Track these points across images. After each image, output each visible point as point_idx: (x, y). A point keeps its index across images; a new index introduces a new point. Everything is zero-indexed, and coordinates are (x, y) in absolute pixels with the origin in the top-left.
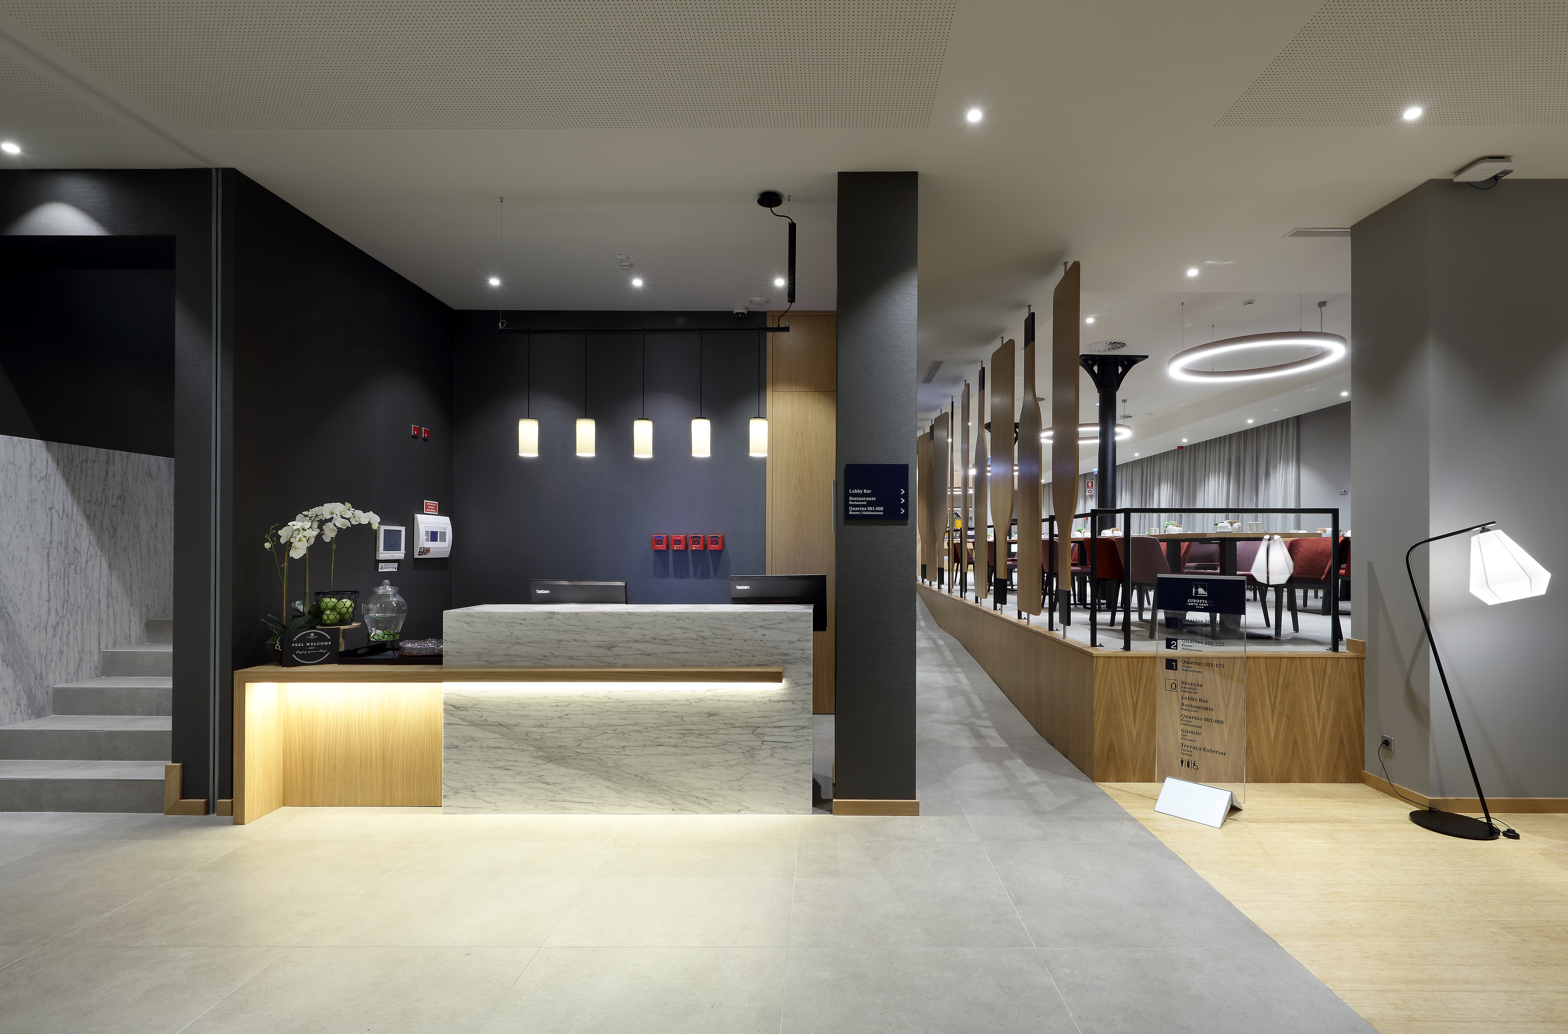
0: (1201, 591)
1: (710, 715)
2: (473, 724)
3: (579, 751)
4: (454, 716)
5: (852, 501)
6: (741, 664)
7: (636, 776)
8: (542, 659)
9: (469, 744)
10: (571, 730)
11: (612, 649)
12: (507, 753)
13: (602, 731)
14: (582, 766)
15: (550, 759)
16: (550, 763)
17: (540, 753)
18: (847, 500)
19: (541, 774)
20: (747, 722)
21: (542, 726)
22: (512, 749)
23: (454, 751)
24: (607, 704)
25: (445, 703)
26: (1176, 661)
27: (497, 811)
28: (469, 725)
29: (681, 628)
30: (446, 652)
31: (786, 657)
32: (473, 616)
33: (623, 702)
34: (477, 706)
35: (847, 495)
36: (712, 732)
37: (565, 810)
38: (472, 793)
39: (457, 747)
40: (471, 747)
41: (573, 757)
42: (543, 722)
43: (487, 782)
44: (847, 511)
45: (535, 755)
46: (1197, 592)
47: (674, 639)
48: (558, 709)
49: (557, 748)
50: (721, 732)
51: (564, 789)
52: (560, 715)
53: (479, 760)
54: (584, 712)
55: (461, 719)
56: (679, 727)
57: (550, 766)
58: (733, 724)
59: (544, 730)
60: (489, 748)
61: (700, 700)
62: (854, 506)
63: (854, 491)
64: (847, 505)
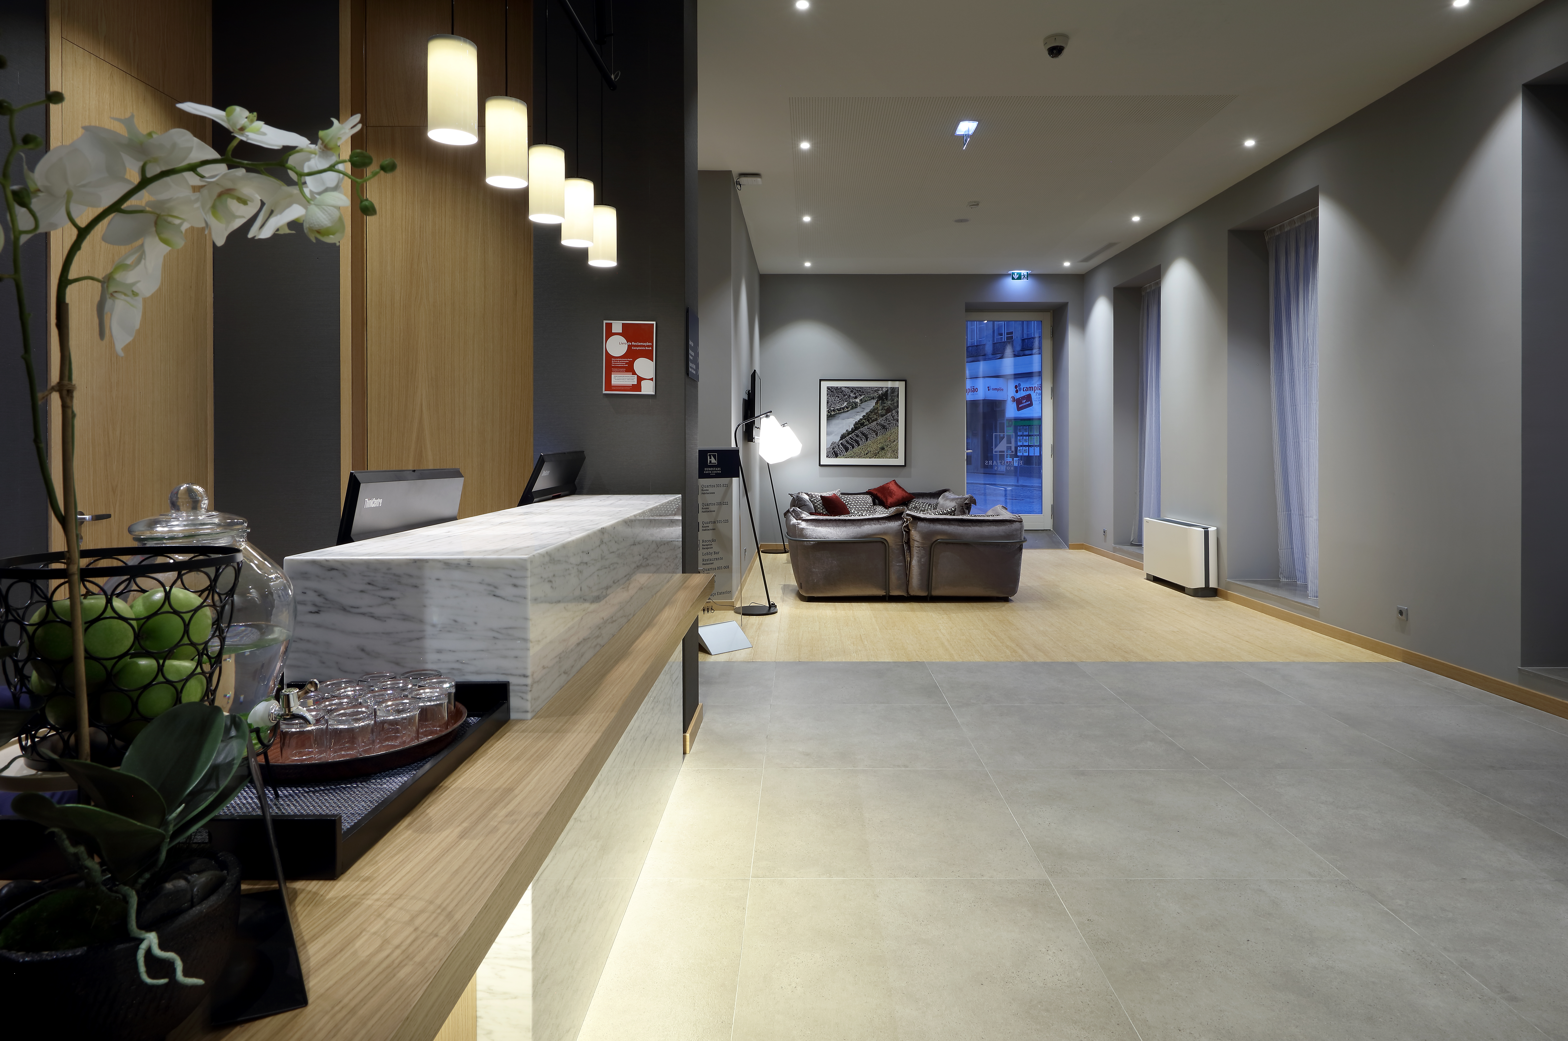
0: (713, 461)
18: (687, 354)
44: (687, 366)
46: (710, 462)
62: (691, 361)
63: (690, 343)
64: (687, 360)
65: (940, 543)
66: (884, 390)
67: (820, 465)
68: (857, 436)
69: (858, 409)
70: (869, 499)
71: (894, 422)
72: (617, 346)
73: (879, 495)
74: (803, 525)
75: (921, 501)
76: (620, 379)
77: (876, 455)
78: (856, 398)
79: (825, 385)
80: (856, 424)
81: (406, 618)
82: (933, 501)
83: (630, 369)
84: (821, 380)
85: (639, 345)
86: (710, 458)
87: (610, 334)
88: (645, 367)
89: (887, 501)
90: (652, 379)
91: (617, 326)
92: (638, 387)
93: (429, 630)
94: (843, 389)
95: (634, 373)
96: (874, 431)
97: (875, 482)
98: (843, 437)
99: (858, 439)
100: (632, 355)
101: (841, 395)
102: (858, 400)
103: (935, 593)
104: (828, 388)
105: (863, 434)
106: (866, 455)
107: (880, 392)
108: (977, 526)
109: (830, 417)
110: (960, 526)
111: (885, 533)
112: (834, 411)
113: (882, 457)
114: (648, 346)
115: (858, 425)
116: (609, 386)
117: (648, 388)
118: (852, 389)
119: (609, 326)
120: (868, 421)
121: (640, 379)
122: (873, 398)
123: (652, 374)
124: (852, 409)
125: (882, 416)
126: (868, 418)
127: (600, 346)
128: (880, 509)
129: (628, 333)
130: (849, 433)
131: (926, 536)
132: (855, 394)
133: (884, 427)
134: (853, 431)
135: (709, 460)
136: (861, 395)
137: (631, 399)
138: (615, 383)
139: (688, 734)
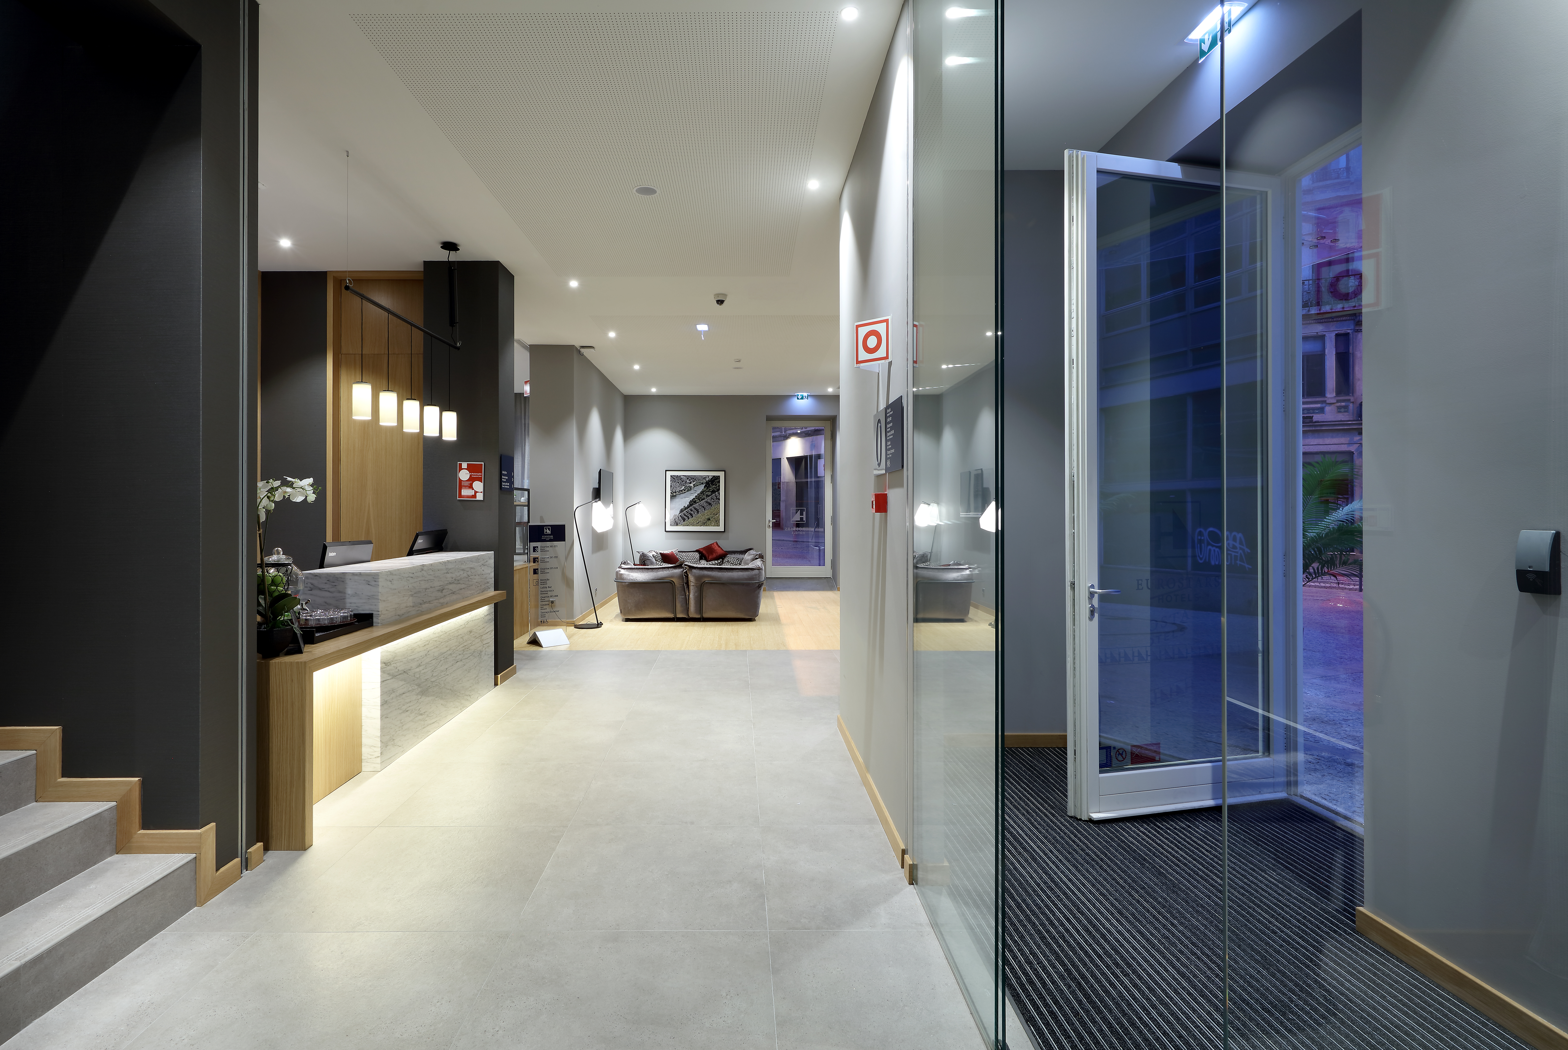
0: (548, 531)
1: (471, 632)
2: (395, 676)
4: (385, 673)
5: (503, 479)
7: (450, 690)
9: (392, 696)
10: (430, 664)
12: (407, 698)
13: (440, 660)
14: (433, 692)
15: (424, 692)
16: (423, 697)
17: (419, 690)
18: (501, 478)
19: (418, 708)
20: (478, 635)
21: (420, 665)
22: (409, 691)
23: (385, 707)
24: (442, 637)
25: (381, 662)
26: (536, 569)
27: (405, 752)
29: (462, 571)
30: (382, 613)
31: (488, 588)
33: (446, 633)
34: (395, 659)
35: (501, 474)
36: (470, 645)
37: (428, 734)
38: (394, 741)
39: (386, 702)
40: (392, 699)
41: (430, 687)
42: (420, 662)
43: (399, 728)
44: (501, 485)
45: (417, 692)
46: (546, 532)
47: (460, 580)
48: (425, 648)
49: (425, 682)
50: (473, 643)
51: (427, 717)
52: (426, 653)
53: (396, 710)
54: (434, 647)
55: (388, 674)
57: (423, 699)
59: (421, 668)
60: (400, 696)
62: (504, 482)
63: (504, 472)
64: (501, 481)
65: (707, 583)
66: (710, 477)
67: (666, 531)
68: (691, 510)
69: (692, 491)
70: (697, 555)
71: (717, 500)
72: (464, 475)
73: (704, 552)
74: (622, 571)
75: (733, 556)
76: (466, 492)
77: (704, 524)
78: (690, 483)
79: (669, 474)
80: (691, 501)
81: (340, 592)
82: (741, 556)
83: (471, 487)
84: (666, 471)
85: (475, 475)
86: (546, 530)
87: (461, 469)
88: (478, 486)
89: (709, 557)
90: (482, 492)
91: (464, 465)
92: (475, 496)
93: (347, 596)
94: (682, 477)
95: (473, 489)
96: (703, 507)
97: (701, 544)
98: (682, 511)
99: (692, 513)
100: (472, 480)
101: (680, 481)
102: (692, 485)
103: (705, 615)
104: (671, 476)
105: (695, 509)
106: (697, 524)
107: (707, 479)
108: (730, 572)
109: (673, 497)
110: (719, 572)
111: (672, 577)
112: (675, 492)
113: (709, 525)
114: (480, 475)
115: (692, 502)
116: (460, 496)
117: (480, 497)
118: (688, 477)
119: (461, 465)
120: (699, 499)
121: (476, 492)
122: (703, 484)
123: (482, 490)
124: (688, 491)
125: (709, 496)
126: (699, 498)
127: (456, 475)
128: (703, 562)
129: (470, 468)
130: (686, 508)
131: (698, 578)
132: (690, 480)
133: (710, 504)
134: (688, 507)
135: (545, 531)
136: (694, 482)
137: (471, 502)
138: (463, 493)
139: (499, 676)
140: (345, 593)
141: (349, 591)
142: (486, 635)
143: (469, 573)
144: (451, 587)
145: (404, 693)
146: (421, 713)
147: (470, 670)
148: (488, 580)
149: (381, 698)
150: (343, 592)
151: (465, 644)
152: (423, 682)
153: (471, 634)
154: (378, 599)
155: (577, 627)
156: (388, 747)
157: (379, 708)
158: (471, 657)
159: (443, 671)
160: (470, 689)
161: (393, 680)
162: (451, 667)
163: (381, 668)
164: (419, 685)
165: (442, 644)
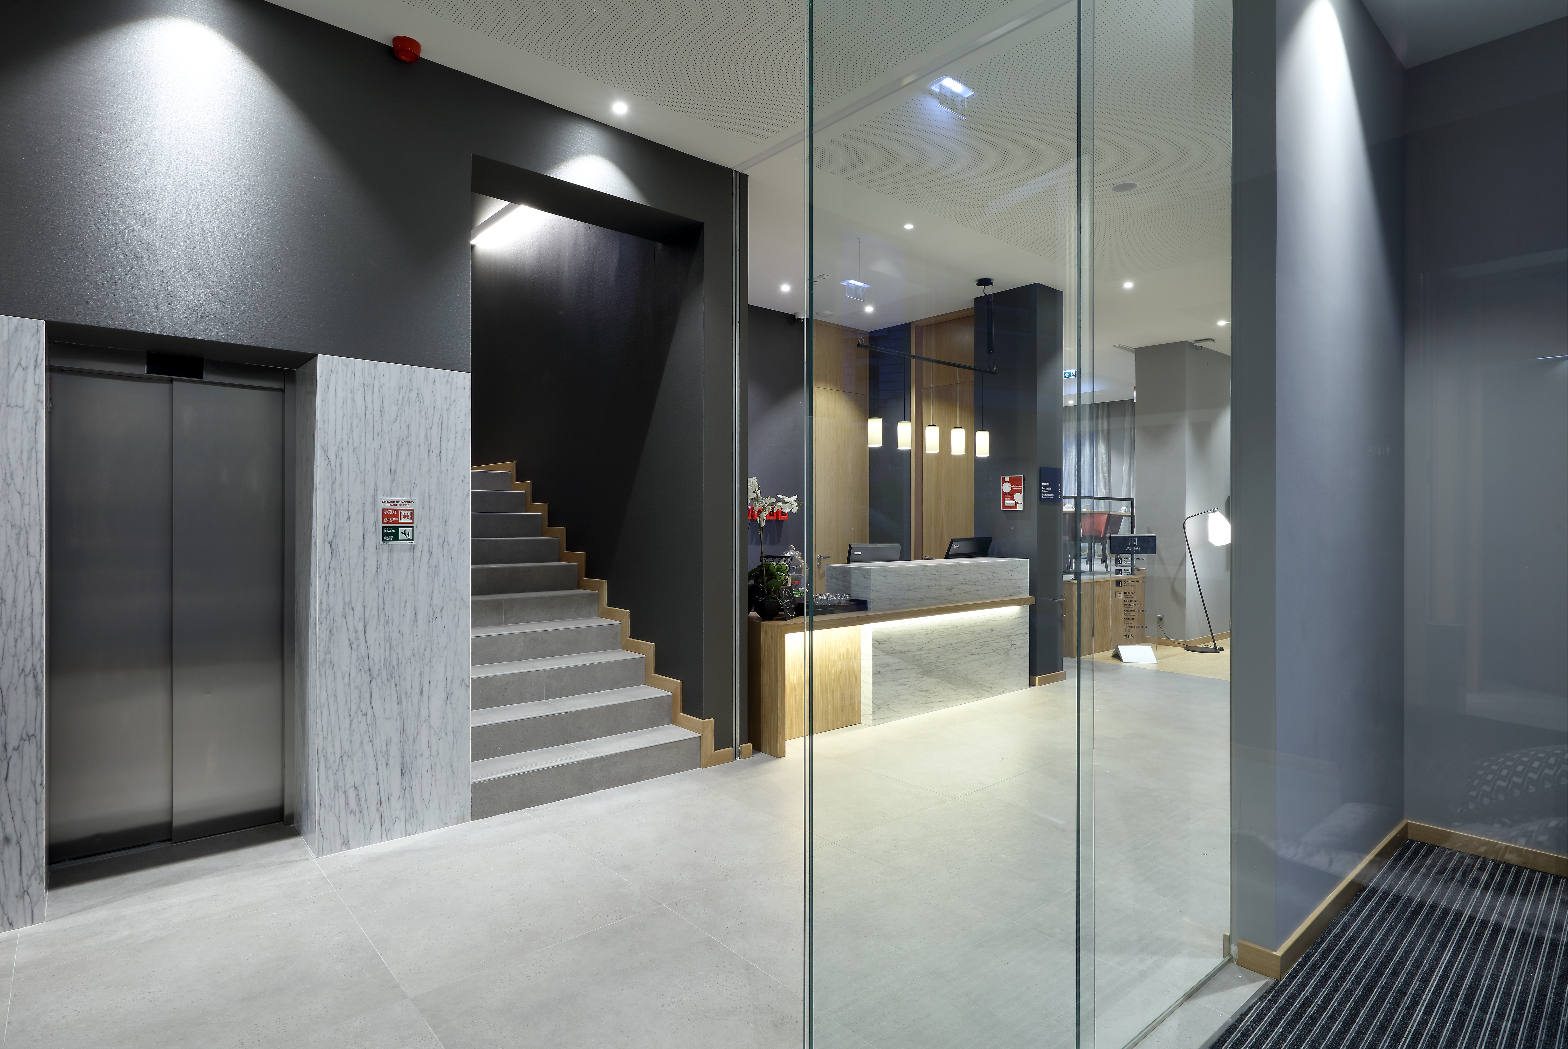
1: (992, 630)
2: (888, 654)
3: (938, 665)
4: (878, 649)
5: (1044, 490)
6: (1003, 595)
7: (962, 678)
8: (920, 601)
9: (886, 669)
10: (934, 650)
11: (952, 590)
12: (904, 673)
13: (948, 649)
14: (939, 675)
15: (926, 673)
16: (925, 676)
17: (920, 670)
18: (1041, 490)
19: (920, 684)
20: (1006, 634)
21: (921, 650)
22: (907, 669)
23: (878, 676)
24: (950, 629)
25: (873, 640)
26: (1121, 581)
27: (900, 717)
28: (885, 655)
29: (980, 573)
30: (873, 599)
31: (1020, 589)
32: (887, 571)
33: (956, 627)
34: (890, 640)
35: (1041, 486)
36: (993, 642)
37: (931, 709)
38: (887, 707)
39: (879, 672)
40: (887, 671)
41: (935, 670)
42: (921, 647)
43: (895, 696)
44: (1041, 496)
45: (918, 671)
46: (1131, 543)
47: (978, 581)
48: (928, 636)
49: (928, 664)
50: (997, 641)
51: (931, 694)
52: (929, 640)
53: (891, 681)
54: (940, 637)
55: (882, 651)
56: (980, 641)
57: (925, 678)
58: (1000, 635)
59: (922, 652)
60: (896, 670)
61: (988, 621)
62: (1045, 493)
63: (1045, 484)
64: (1040, 493)
72: (1007, 488)
76: (1008, 503)
81: (847, 582)
83: (1012, 498)
85: (1016, 487)
87: (1004, 482)
88: (1019, 497)
90: (1021, 503)
91: (1007, 479)
92: (1015, 507)
93: (854, 585)
95: (1014, 500)
100: (1013, 491)
114: (1020, 487)
116: (1004, 506)
117: (1020, 507)
119: (1004, 478)
121: (1017, 503)
123: (1022, 501)
127: (1000, 488)
129: (1012, 481)
137: (1012, 513)
138: (1006, 505)
139: (1037, 677)
140: (851, 583)
141: (853, 582)
142: (1017, 636)
143: (990, 577)
144: (962, 587)
145: (900, 669)
146: (922, 690)
147: (992, 664)
148: (1020, 586)
149: (873, 668)
150: (849, 582)
151: (984, 640)
152: (926, 665)
153: (993, 632)
154: (870, 590)
155: (1188, 649)
156: (881, 709)
157: (871, 676)
158: (992, 653)
159: (952, 659)
160: (992, 682)
161: (888, 656)
162: (965, 658)
163: (873, 645)
164: (920, 666)
165: (951, 636)
